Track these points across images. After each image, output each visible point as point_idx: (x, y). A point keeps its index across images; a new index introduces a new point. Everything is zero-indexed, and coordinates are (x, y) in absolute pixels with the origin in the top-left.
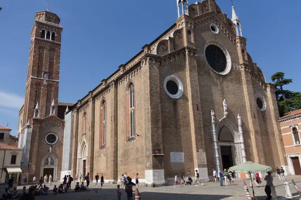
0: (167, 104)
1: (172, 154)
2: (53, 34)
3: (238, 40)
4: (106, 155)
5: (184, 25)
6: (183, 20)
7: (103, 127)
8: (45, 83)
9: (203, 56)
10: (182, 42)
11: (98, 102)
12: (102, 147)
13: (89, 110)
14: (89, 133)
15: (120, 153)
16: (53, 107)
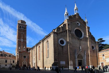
0: (60, 48)
1: (61, 62)
2: (24, 27)
3: (87, 28)
4: (41, 62)
5: (67, 22)
6: (67, 21)
7: (39, 54)
8: (22, 41)
9: (74, 33)
10: (66, 28)
11: (38, 47)
12: (39, 60)
13: (35, 49)
14: (35, 56)
15: (45, 61)
16: (25, 48)
